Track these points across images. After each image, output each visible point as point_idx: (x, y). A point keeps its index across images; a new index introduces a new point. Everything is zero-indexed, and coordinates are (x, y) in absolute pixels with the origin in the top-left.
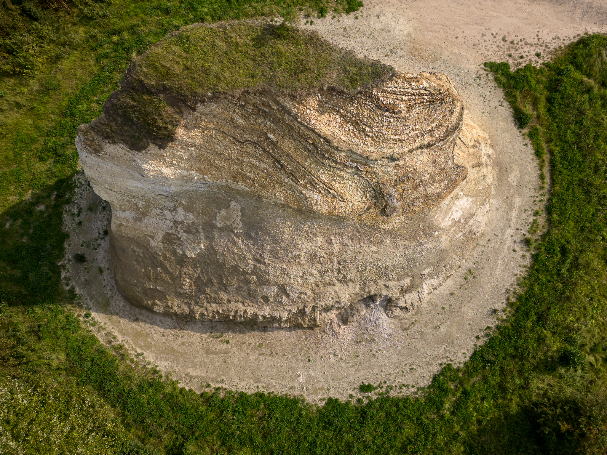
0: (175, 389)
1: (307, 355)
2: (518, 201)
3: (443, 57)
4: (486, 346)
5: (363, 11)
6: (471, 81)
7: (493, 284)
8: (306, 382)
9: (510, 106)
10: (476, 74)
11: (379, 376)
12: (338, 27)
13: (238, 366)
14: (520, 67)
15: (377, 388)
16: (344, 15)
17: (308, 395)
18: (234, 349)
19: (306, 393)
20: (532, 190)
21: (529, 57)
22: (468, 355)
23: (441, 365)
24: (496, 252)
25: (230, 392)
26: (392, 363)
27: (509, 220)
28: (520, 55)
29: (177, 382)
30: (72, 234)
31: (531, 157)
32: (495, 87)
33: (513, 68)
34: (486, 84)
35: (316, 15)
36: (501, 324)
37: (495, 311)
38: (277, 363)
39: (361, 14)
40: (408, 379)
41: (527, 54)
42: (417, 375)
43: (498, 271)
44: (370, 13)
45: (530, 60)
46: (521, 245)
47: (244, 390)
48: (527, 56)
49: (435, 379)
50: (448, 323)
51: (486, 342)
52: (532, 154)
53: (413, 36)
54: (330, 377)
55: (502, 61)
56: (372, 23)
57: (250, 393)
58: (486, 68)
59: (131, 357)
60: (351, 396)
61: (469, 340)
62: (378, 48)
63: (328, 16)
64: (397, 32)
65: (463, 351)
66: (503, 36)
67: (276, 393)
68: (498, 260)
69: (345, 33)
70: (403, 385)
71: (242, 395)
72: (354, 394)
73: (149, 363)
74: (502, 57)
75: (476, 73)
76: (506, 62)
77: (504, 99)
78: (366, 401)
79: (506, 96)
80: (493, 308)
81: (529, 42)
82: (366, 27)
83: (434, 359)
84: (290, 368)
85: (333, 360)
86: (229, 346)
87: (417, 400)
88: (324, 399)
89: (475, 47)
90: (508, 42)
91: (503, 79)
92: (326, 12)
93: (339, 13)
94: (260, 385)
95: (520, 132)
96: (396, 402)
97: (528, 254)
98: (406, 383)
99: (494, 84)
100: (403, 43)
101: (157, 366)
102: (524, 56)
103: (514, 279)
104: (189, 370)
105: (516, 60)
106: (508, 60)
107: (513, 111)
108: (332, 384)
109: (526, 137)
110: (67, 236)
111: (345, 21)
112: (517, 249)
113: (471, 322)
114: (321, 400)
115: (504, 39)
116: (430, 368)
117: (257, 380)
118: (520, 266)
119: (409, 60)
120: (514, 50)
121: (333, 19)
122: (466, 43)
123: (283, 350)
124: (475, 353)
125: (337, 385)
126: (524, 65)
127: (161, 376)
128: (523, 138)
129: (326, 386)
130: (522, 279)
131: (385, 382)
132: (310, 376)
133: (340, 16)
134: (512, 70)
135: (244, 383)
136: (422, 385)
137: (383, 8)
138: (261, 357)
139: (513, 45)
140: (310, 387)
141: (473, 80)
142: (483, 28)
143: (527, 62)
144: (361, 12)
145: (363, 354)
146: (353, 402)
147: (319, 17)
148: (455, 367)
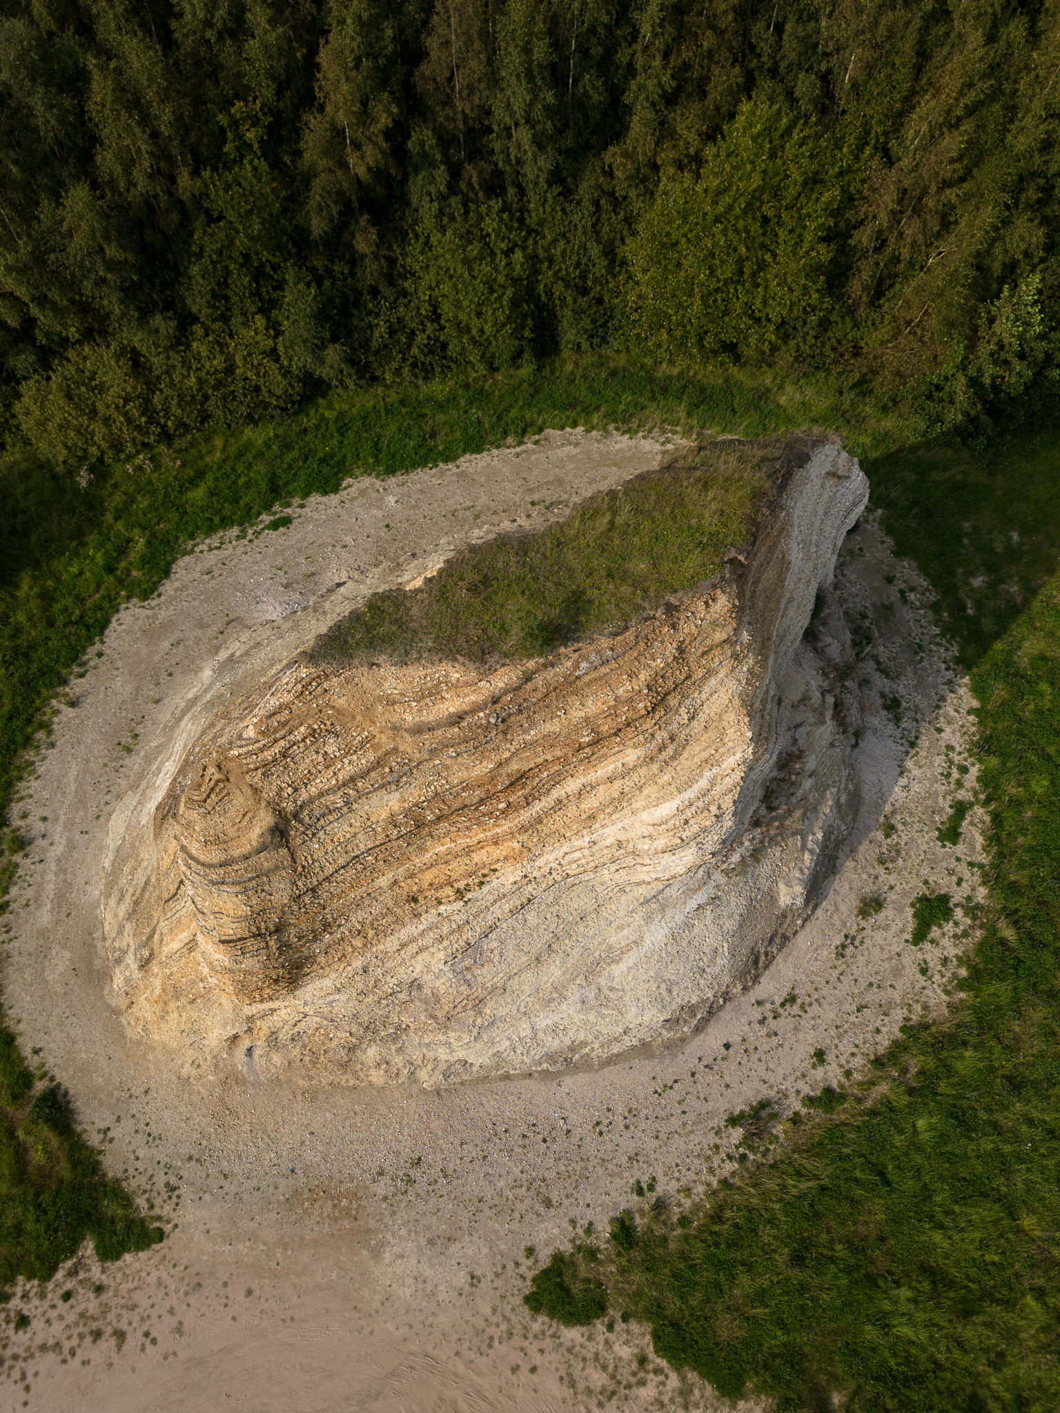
0: (587, 422)
1: (394, 531)
2: (44, 916)
3: (273, 1216)
4: (84, 648)
5: (519, 1282)
6: (189, 1170)
7: (82, 747)
8: (382, 499)
9: (85, 1136)
10: (178, 1197)
11: (262, 545)
12: (566, 1202)
13: (503, 481)
14: (69, 1264)
15: (263, 529)
16: (567, 1248)
17: (372, 485)
18: (517, 499)
19: (377, 486)
20: (16, 953)
21: (47, 1303)
22: (114, 623)
23: (159, 596)
24: (81, 801)
25: (498, 447)
26: (245, 569)
27: (62, 871)
28: (72, 1301)
29: (587, 431)
30: (891, 559)
31: (22, 1027)
32: (127, 1179)
33: (88, 1252)
34: (152, 1176)
35: (638, 1220)
36: (60, 690)
37: (73, 704)
38: (439, 506)
39: (523, 1269)
40: (211, 559)
41: (53, 1314)
42: (198, 568)
43: (73, 773)
44: (498, 1283)
45: (42, 1295)
46: (33, 833)
47: (478, 456)
48: (54, 1307)
49: (167, 573)
50: (156, 658)
51: (84, 653)
52: (21, 1034)
53: (364, 1252)
54: (345, 517)
55: (119, 1263)
56: (485, 1251)
57: (468, 456)
58: (157, 1224)
59: (679, 436)
60: (302, 506)
61: (115, 645)
62: (446, 1176)
63: (605, 1229)
64: (410, 1246)
65: (123, 627)
66: (125, 1348)
67: (427, 470)
68: (76, 791)
69: (543, 1190)
70: (218, 548)
71: (478, 450)
72: (298, 510)
73: (644, 437)
74: (119, 1275)
75: (182, 1200)
76: (109, 1264)
77: (100, 1152)
78: (276, 508)
79: (98, 1163)
80: (77, 710)
81: (51, 1357)
82: (496, 1232)
83: (173, 599)
84: (417, 507)
85: (349, 540)
86: (528, 499)
87: (192, 536)
88: (346, 488)
89: (196, 1280)
90: (109, 1330)
91: (110, 1207)
92: (614, 1236)
93: (579, 1248)
94: (455, 470)
95: (52, 1079)
96: (225, 523)
97: (17, 822)
98: (216, 552)
99: (130, 1186)
100: (387, 1219)
101: (631, 438)
102: (59, 1303)
103: (41, 770)
104: (578, 450)
105: (81, 1282)
106: (103, 1272)
107: (74, 1126)
108: (339, 510)
109: (38, 1073)
110: (898, 554)
111: (555, 1231)
112: (40, 824)
113: (115, 672)
114: (350, 486)
115: (120, 1335)
116: (177, 584)
117: (462, 475)
118: (31, 796)
119: (358, 1171)
120: (91, 1312)
121: (591, 1224)
122: (220, 1284)
123: (436, 524)
124: (102, 632)
125: (329, 512)
126: (60, 1275)
127: (617, 429)
128: (43, 1065)
129: (348, 505)
130: (26, 775)
131: (251, 541)
132: (379, 508)
133: (572, 1241)
134: (88, 1247)
135: (484, 463)
136: (187, 558)
137: (468, 1315)
138: (468, 504)
139: (95, 1325)
140: (374, 495)
141: (185, 1174)
142: (184, 1354)
143: (50, 1286)
144: (523, 1277)
145: (298, 564)
146: (296, 501)
147: (628, 1212)
148: (135, 600)
